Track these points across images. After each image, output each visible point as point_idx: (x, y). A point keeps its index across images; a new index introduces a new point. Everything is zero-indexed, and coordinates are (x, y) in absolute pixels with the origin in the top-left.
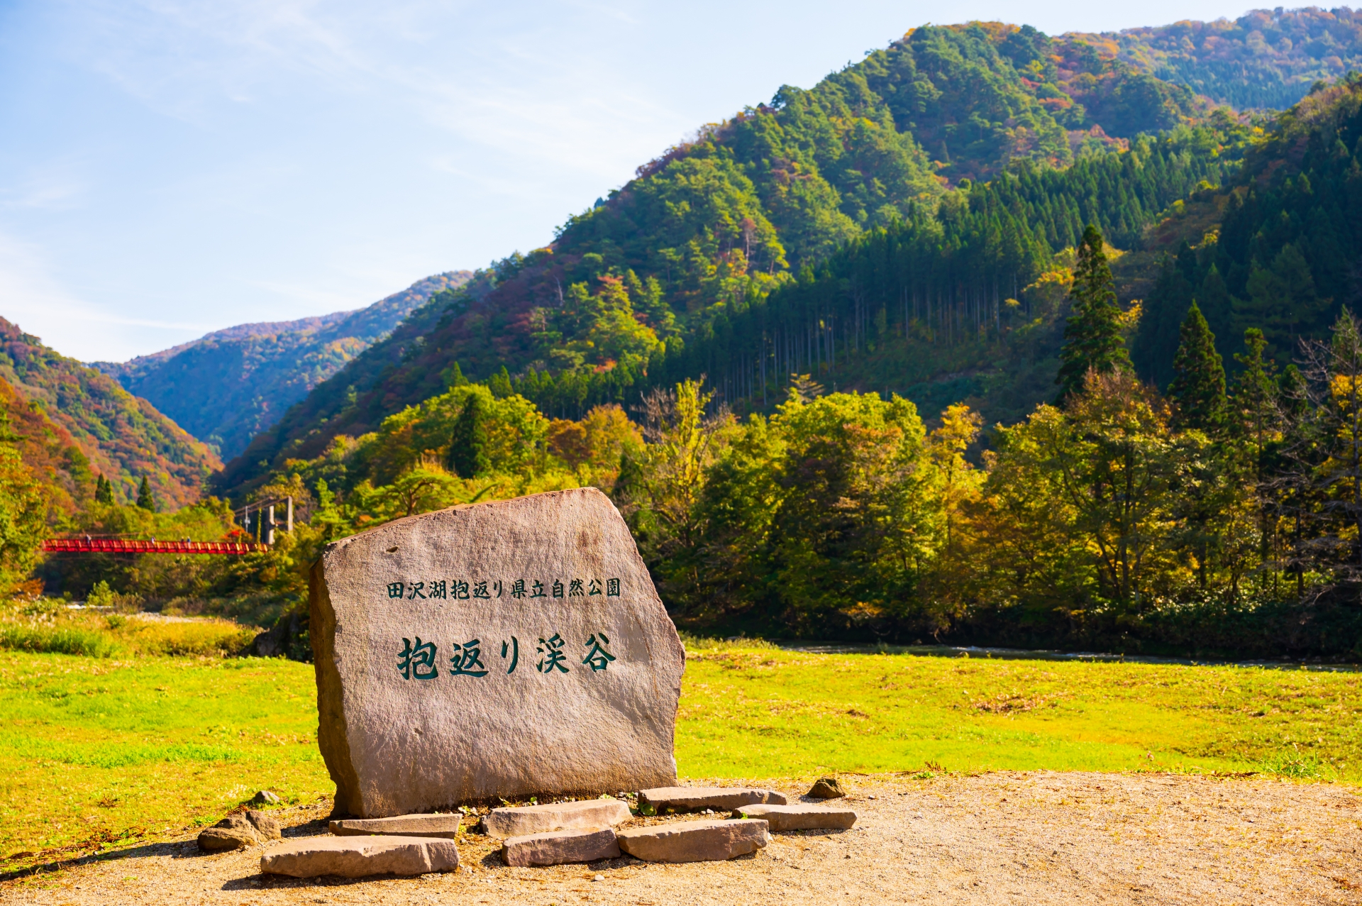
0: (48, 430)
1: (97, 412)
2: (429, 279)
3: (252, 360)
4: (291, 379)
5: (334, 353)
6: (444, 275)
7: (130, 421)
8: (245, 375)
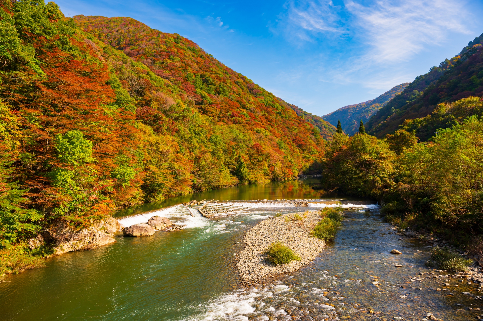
0: (307, 124)
1: (317, 125)
2: (397, 86)
3: (351, 112)
4: (362, 115)
5: (373, 108)
6: (401, 85)
7: (325, 127)
8: (349, 116)
